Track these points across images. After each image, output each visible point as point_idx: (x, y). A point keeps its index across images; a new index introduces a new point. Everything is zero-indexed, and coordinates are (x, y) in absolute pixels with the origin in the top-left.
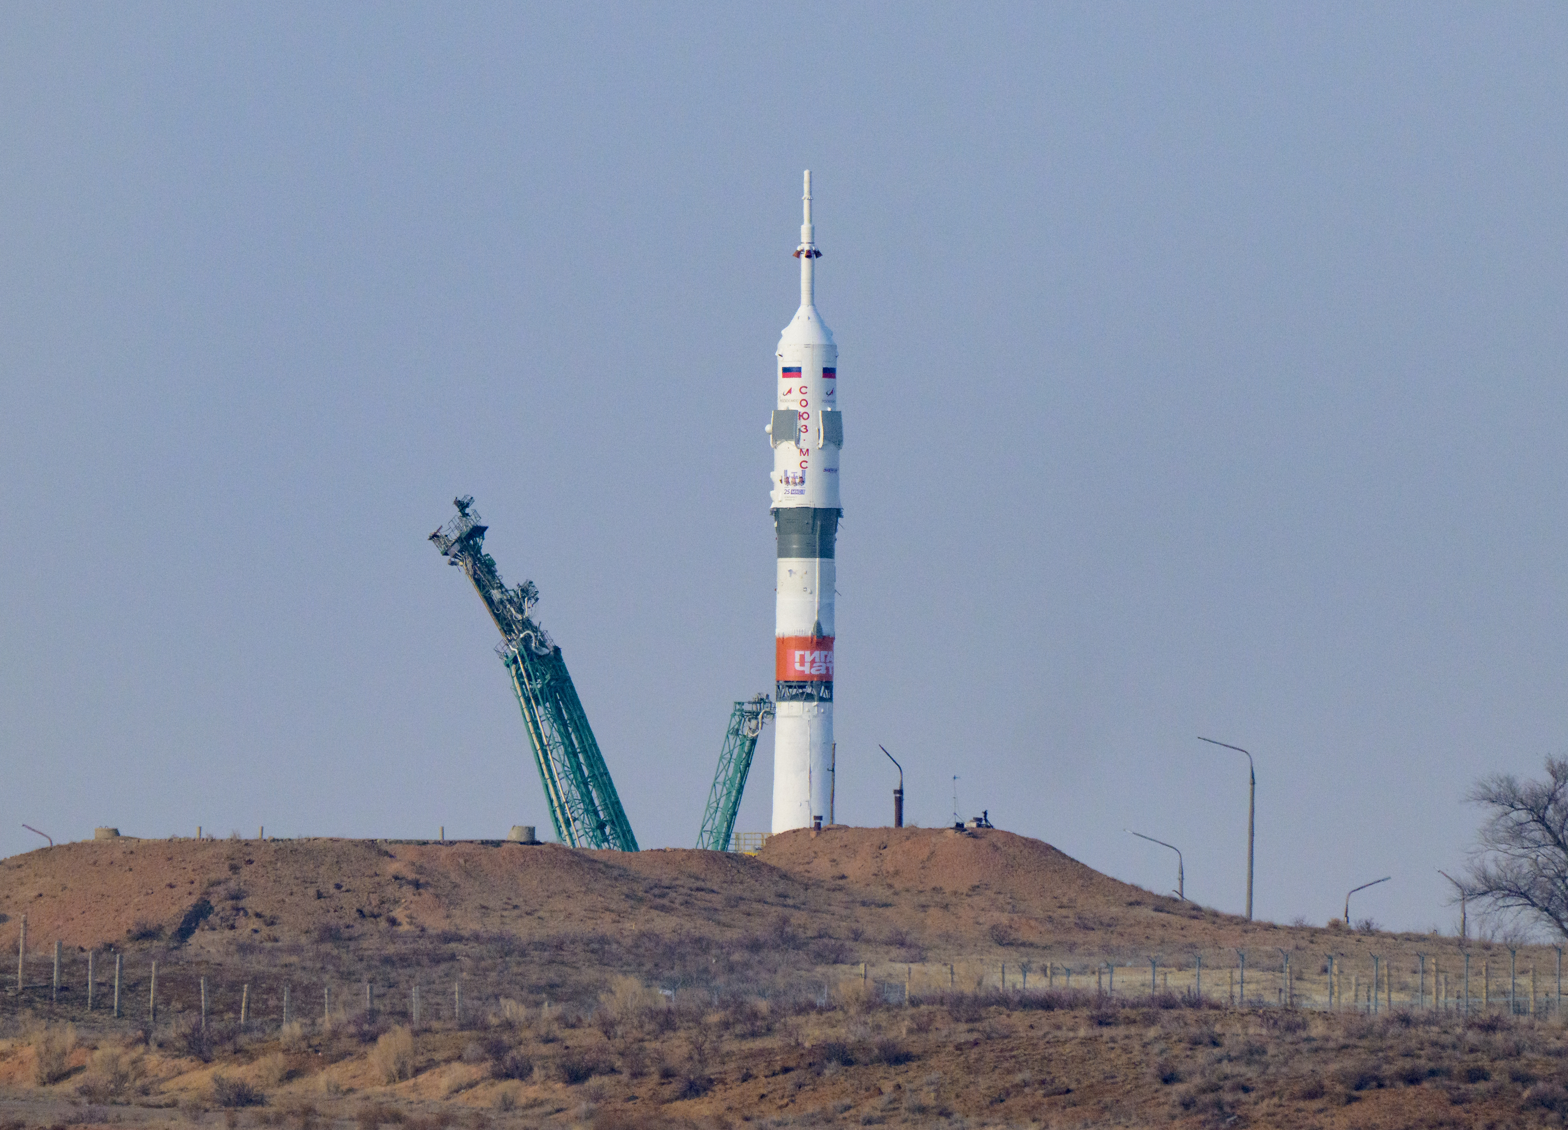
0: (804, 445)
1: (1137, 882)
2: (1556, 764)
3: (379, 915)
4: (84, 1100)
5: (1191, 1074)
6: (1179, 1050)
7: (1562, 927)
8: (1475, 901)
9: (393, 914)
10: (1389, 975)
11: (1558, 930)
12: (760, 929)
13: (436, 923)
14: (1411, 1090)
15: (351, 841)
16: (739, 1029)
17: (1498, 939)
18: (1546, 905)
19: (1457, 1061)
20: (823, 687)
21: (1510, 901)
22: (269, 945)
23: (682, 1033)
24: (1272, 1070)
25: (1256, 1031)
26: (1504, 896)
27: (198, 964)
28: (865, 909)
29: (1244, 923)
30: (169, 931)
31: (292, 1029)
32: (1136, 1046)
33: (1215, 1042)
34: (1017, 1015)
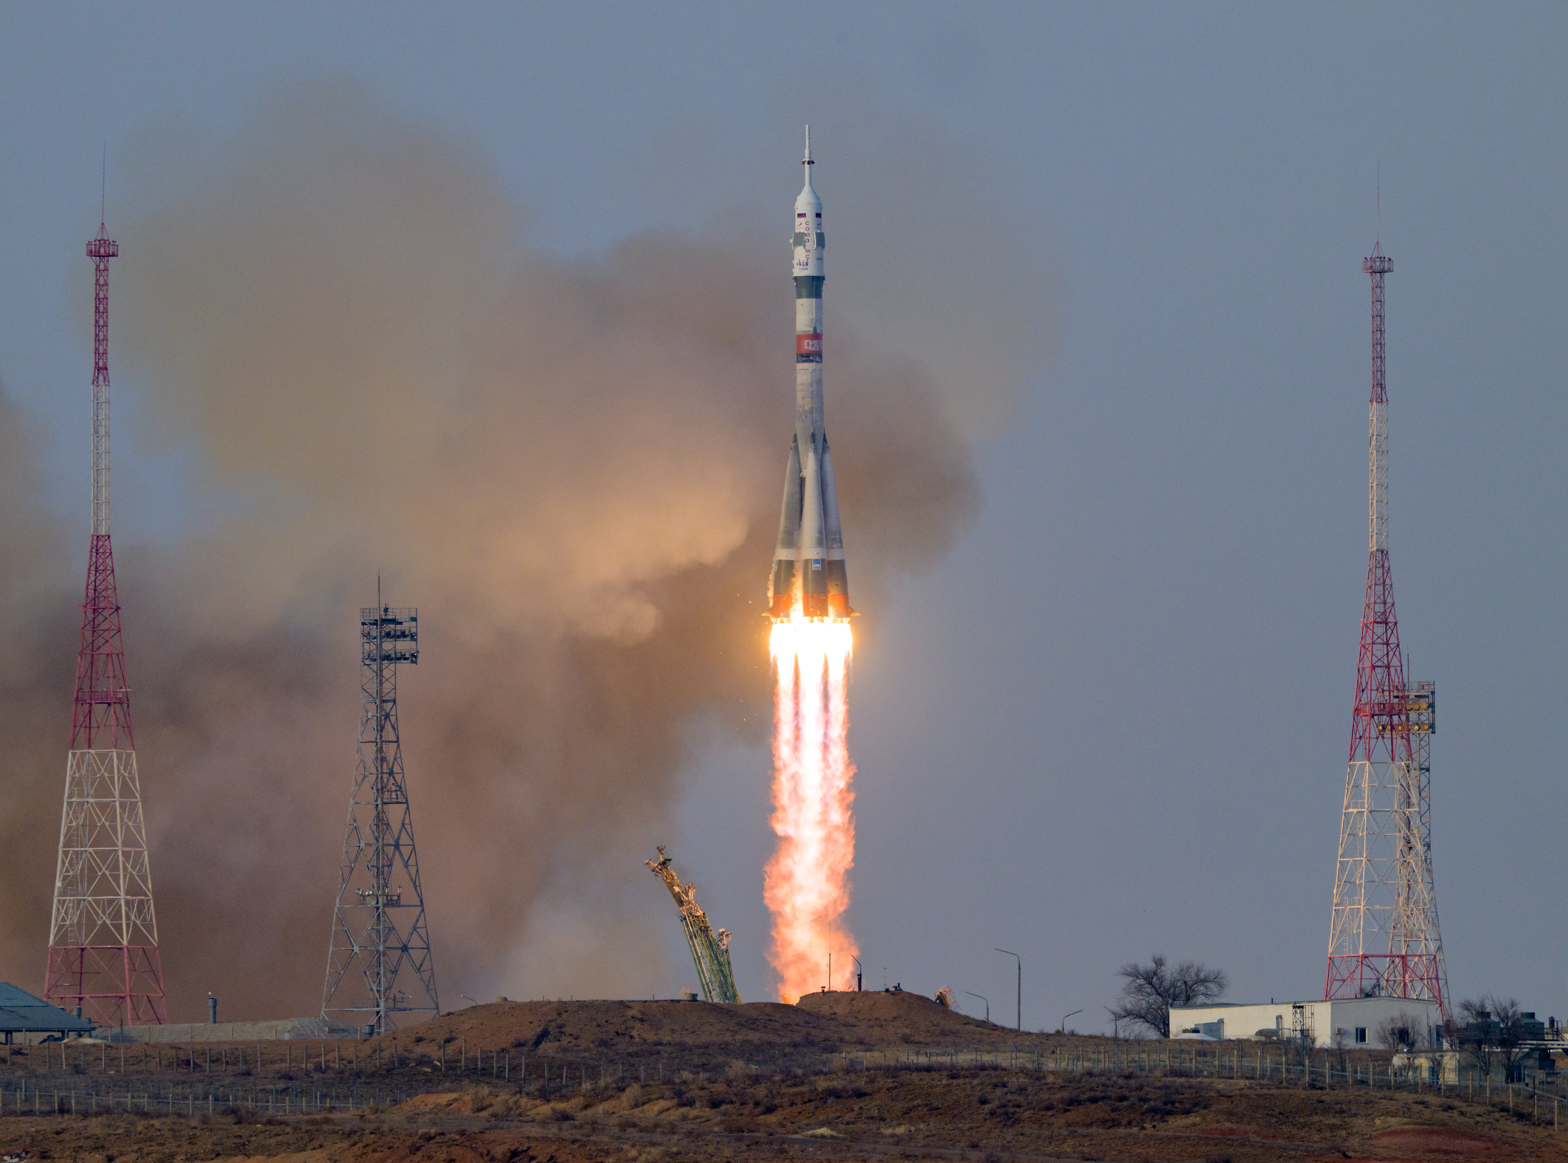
0: (807, 248)
1: (968, 1014)
2: (1156, 959)
4: (493, 1119)
5: (993, 1100)
6: (988, 1089)
9: (631, 1034)
10: (1082, 1055)
11: (1159, 1033)
12: (797, 1038)
13: (651, 1037)
14: (1094, 1106)
15: (612, 1001)
16: (789, 1083)
17: (1132, 1038)
18: (1153, 1021)
19: (1113, 1093)
21: (1137, 1020)
22: (575, 1048)
23: (763, 1085)
24: (1030, 1098)
25: (1023, 1080)
26: (1135, 1018)
27: (544, 1057)
28: (845, 1028)
29: (1017, 1032)
30: (530, 1043)
31: (586, 1086)
32: (969, 1087)
33: (1004, 1085)
34: (914, 1074)
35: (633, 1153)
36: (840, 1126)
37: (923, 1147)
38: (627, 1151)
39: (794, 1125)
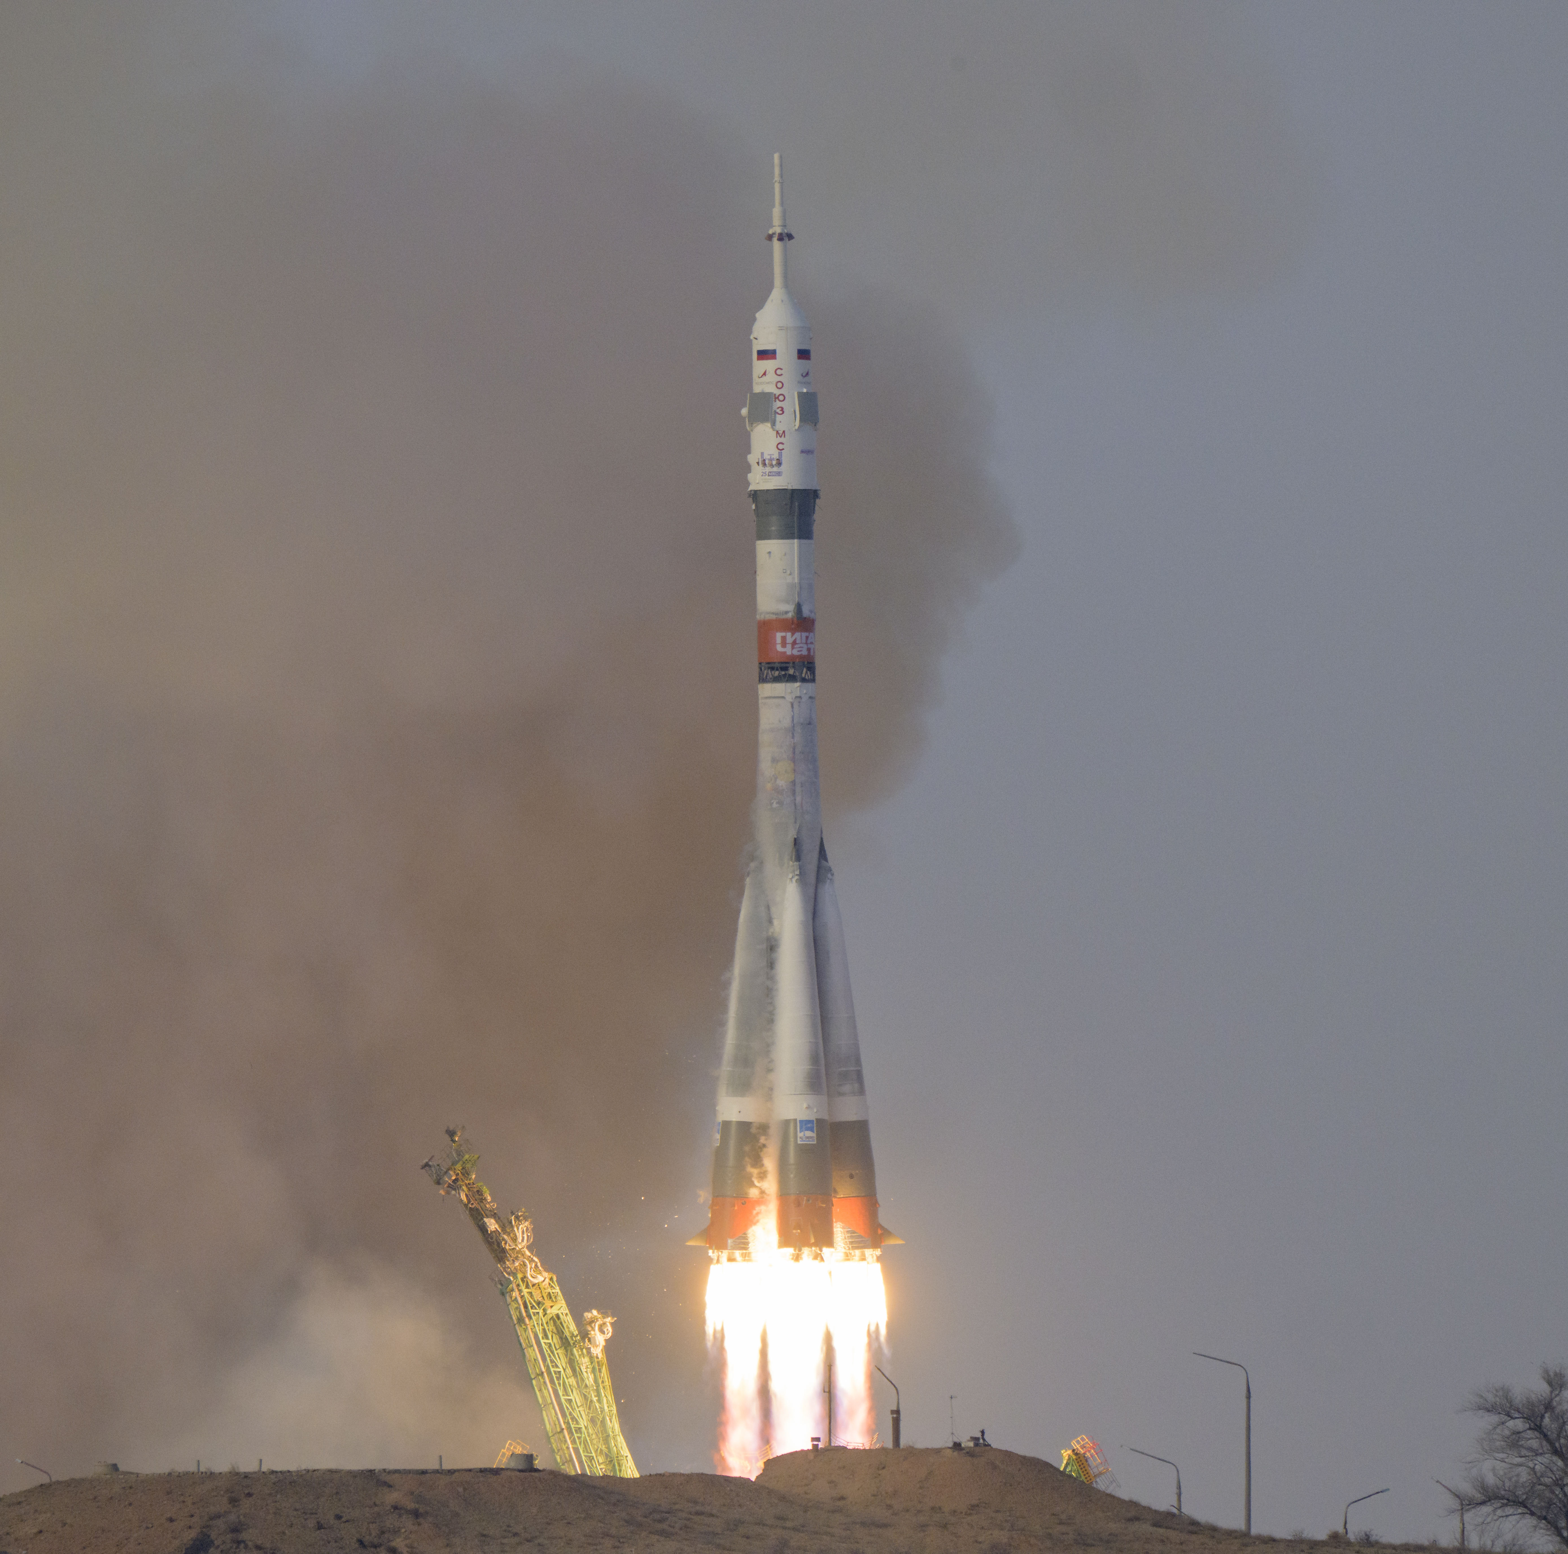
0: (780, 427)
1: (1135, 1498)
2: (1552, 1374)
3: (380, 1545)
7: (1560, 1534)
8: (1473, 1511)
9: (393, 1544)
11: (1557, 1539)
12: (759, 1552)
15: (350, 1472)
17: (1498, 1548)
18: (1544, 1513)
20: (805, 670)
21: (1509, 1510)
26: (1504, 1505)
28: (864, 1530)
29: (1244, 1538)
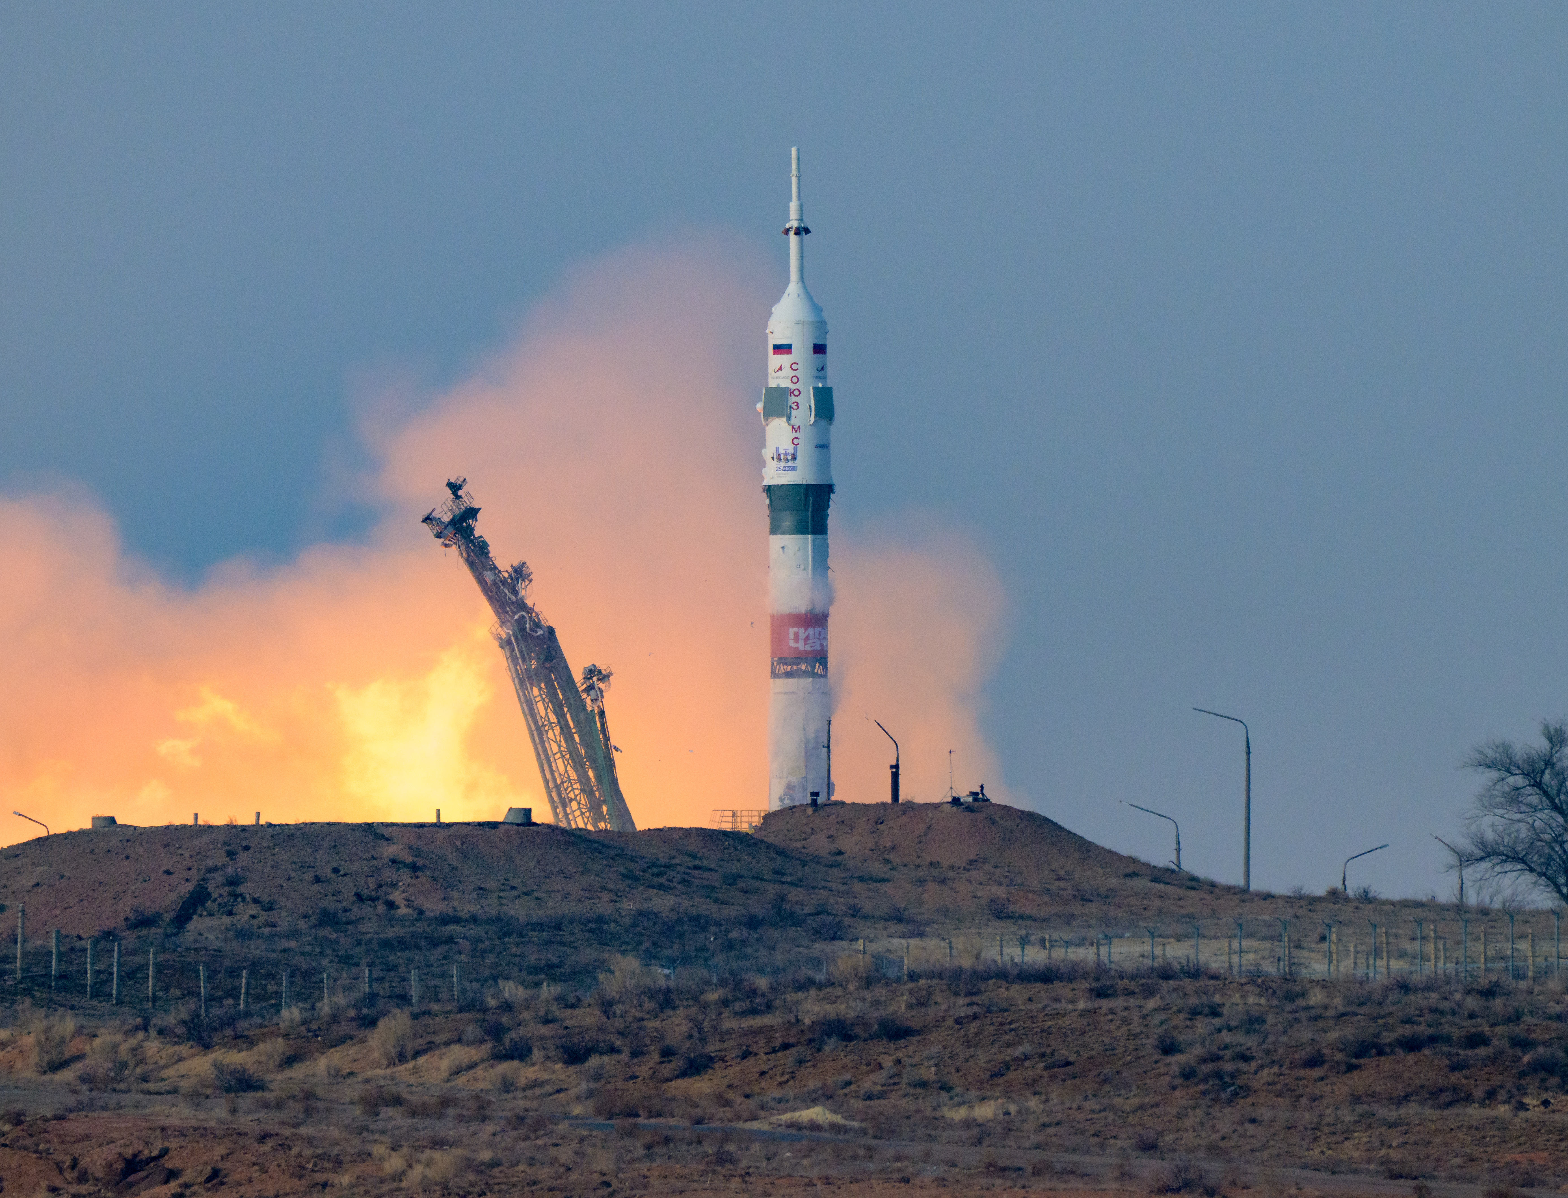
0: (795, 422)
1: (1134, 854)
2: (1552, 729)
3: (378, 898)
4: (85, 1087)
5: (1191, 1043)
6: (1179, 1021)
7: (1559, 891)
8: (1472, 867)
9: (391, 897)
10: (1388, 944)
12: (757, 907)
13: (434, 905)
14: (1411, 1057)
15: (347, 825)
16: (738, 1006)
17: (1497, 905)
18: (1544, 870)
19: (1454, 1028)
20: (818, 664)
21: (1509, 866)
22: (266, 930)
23: (681, 1011)
24: (1271, 1039)
25: (1254, 1000)
27: (196, 950)
29: (1242, 893)
30: (167, 917)
31: (292, 1014)
32: (1135, 1017)
33: (1215, 1012)
34: (1015, 987)
35: (394, 1163)
36: (852, 1101)
37: (1038, 1147)
38: (382, 1159)
39: (750, 1101)
